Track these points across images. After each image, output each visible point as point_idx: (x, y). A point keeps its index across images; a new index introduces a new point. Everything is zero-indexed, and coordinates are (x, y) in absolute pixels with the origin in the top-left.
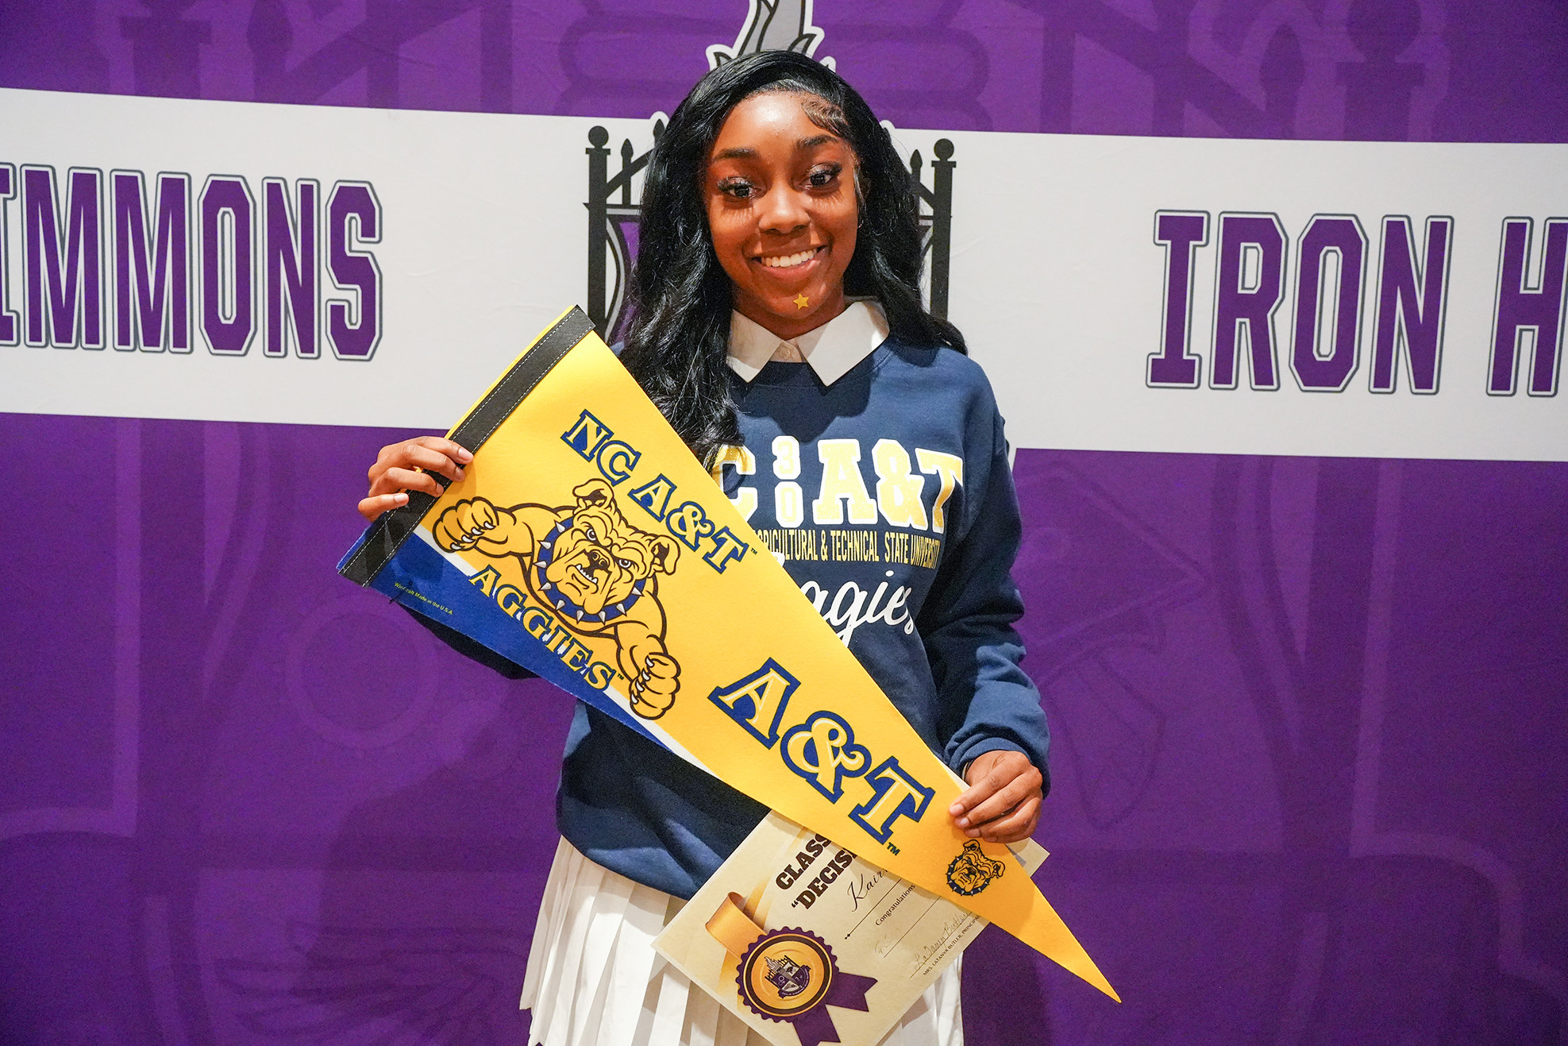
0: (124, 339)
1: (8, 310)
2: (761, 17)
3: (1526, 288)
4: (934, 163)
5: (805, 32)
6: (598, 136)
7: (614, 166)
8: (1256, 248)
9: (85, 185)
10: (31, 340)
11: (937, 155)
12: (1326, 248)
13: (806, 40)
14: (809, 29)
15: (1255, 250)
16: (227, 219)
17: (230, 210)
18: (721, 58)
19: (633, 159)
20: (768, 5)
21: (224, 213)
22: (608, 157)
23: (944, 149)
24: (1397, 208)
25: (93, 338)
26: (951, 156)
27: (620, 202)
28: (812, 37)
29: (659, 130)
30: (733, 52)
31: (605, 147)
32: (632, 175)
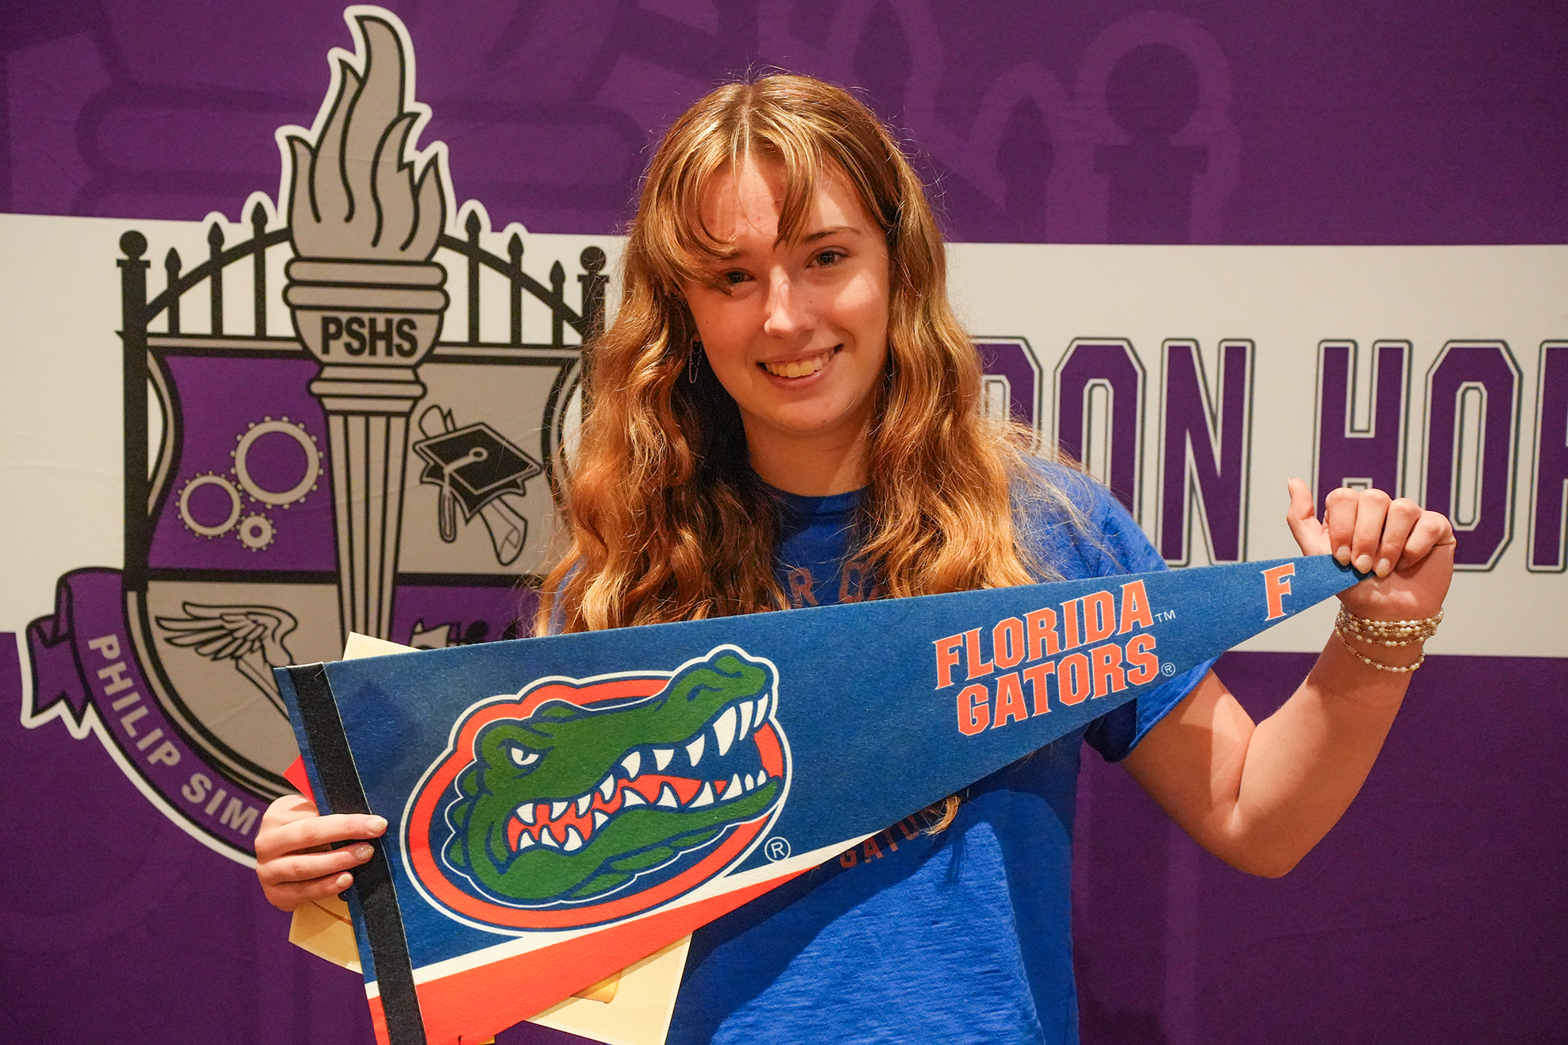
2: (347, 90)
3: (1352, 430)
4: (581, 278)
5: (407, 108)
6: (133, 244)
7: (156, 283)
8: (1000, 381)
11: (585, 268)
12: (1092, 382)
13: (405, 122)
14: (411, 105)
15: (999, 385)
18: (297, 144)
19: (182, 273)
20: (355, 72)
22: (148, 272)
23: (593, 259)
24: (1181, 330)
26: (601, 268)
27: (165, 329)
28: (415, 116)
29: (216, 236)
30: (312, 136)
31: (143, 258)
32: (181, 294)
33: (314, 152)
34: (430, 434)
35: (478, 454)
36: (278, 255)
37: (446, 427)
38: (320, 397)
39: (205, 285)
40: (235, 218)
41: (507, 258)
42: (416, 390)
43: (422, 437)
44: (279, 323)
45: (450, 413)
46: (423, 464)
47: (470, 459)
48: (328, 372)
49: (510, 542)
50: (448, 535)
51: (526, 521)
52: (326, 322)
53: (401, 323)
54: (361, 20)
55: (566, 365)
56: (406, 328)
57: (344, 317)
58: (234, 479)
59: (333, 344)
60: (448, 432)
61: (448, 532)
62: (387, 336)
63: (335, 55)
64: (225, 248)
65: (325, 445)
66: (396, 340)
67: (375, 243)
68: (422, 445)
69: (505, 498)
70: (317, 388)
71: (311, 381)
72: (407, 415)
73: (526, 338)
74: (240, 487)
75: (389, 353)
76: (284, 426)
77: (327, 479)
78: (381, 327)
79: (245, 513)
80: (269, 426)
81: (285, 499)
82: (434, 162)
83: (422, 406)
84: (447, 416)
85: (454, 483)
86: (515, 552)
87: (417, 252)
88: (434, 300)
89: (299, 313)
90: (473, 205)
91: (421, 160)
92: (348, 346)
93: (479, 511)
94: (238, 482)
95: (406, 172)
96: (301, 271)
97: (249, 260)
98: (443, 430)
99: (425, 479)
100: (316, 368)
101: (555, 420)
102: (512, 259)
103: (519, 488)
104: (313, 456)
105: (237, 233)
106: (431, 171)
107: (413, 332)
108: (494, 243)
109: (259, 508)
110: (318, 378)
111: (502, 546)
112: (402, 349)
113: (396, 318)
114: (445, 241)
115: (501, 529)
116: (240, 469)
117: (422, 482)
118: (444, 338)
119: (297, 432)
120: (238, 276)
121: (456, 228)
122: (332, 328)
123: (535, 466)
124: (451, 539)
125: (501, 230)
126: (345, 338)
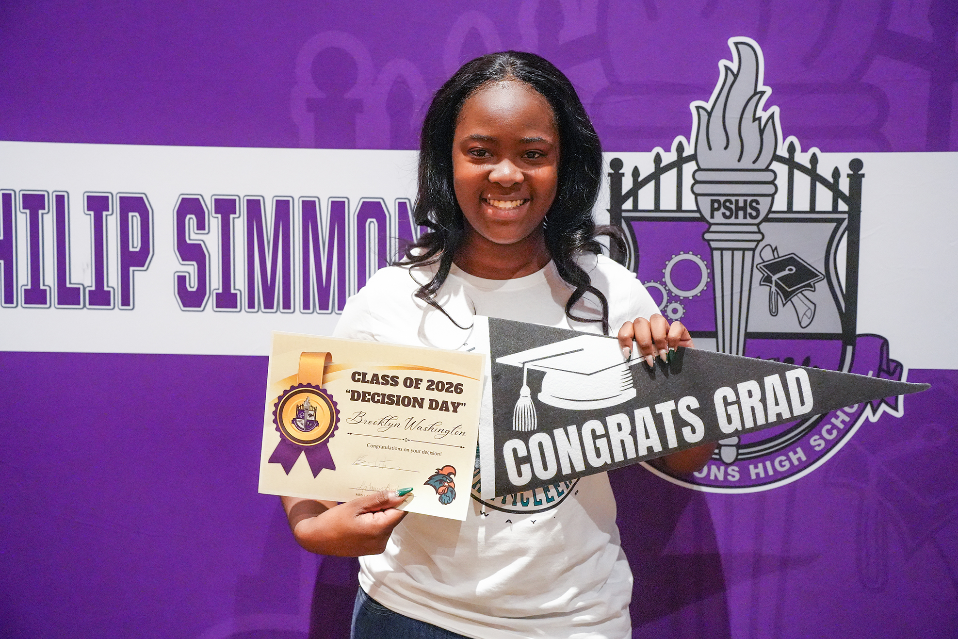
0: (306, 306)
1: (235, 289)
2: (728, 81)
4: (849, 175)
5: (758, 90)
6: (616, 164)
7: (627, 184)
9: (283, 207)
10: (249, 307)
11: (851, 170)
13: (759, 95)
14: (761, 87)
16: (372, 226)
17: (374, 220)
18: (701, 111)
19: (640, 179)
20: (732, 72)
21: (371, 222)
22: (623, 178)
23: (856, 165)
25: (287, 305)
26: (860, 170)
27: (631, 208)
28: (763, 93)
29: (658, 159)
30: (708, 106)
31: (621, 171)
32: (639, 190)
33: (710, 114)
34: (765, 260)
35: (791, 270)
36: (689, 168)
37: (774, 256)
38: (708, 241)
39: (652, 184)
40: (667, 150)
41: (809, 166)
42: (759, 237)
43: (762, 261)
44: (689, 203)
45: (776, 248)
46: (762, 275)
47: (786, 272)
48: (713, 228)
49: (807, 316)
50: (774, 312)
51: (815, 305)
52: (713, 202)
53: (752, 201)
54: (736, 44)
55: (840, 222)
56: (754, 204)
57: (722, 199)
58: (664, 284)
59: (716, 213)
60: (775, 259)
61: (774, 311)
62: (744, 209)
63: (722, 63)
64: (662, 165)
65: (711, 266)
66: (749, 210)
67: (739, 160)
68: (761, 265)
69: (803, 292)
70: (708, 236)
71: (704, 233)
72: (754, 250)
73: (818, 208)
74: (667, 288)
75: (745, 217)
76: (690, 256)
77: (711, 283)
78: (741, 204)
79: (669, 302)
80: (683, 256)
81: (690, 294)
82: (772, 117)
83: (762, 245)
84: (775, 250)
85: (777, 285)
86: (810, 320)
87: (762, 164)
88: (770, 189)
89: (699, 198)
90: (792, 138)
91: (765, 116)
92: (724, 214)
93: (790, 300)
94: (666, 286)
95: (757, 122)
96: (700, 176)
97: (674, 171)
98: (773, 258)
99: (762, 283)
100: (707, 226)
101: (833, 251)
102: (812, 166)
103: (811, 287)
104: (705, 272)
105: (668, 158)
106: (771, 121)
107: (758, 206)
108: (802, 158)
109: (676, 299)
110: (708, 231)
111: (803, 317)
112: (752, 215)
113: (749, 199)
114: (776, 158)
115: (802, 309)
116: (667, 279)
117: (760, 285)
118: (773, 209)
119: (697, 259)
120: (668, 179)
121: (783, 151)
122: (716, 205)
123: (821, 276)
124: (775, 314)
125: (806, 151)
126: (722, 210)
